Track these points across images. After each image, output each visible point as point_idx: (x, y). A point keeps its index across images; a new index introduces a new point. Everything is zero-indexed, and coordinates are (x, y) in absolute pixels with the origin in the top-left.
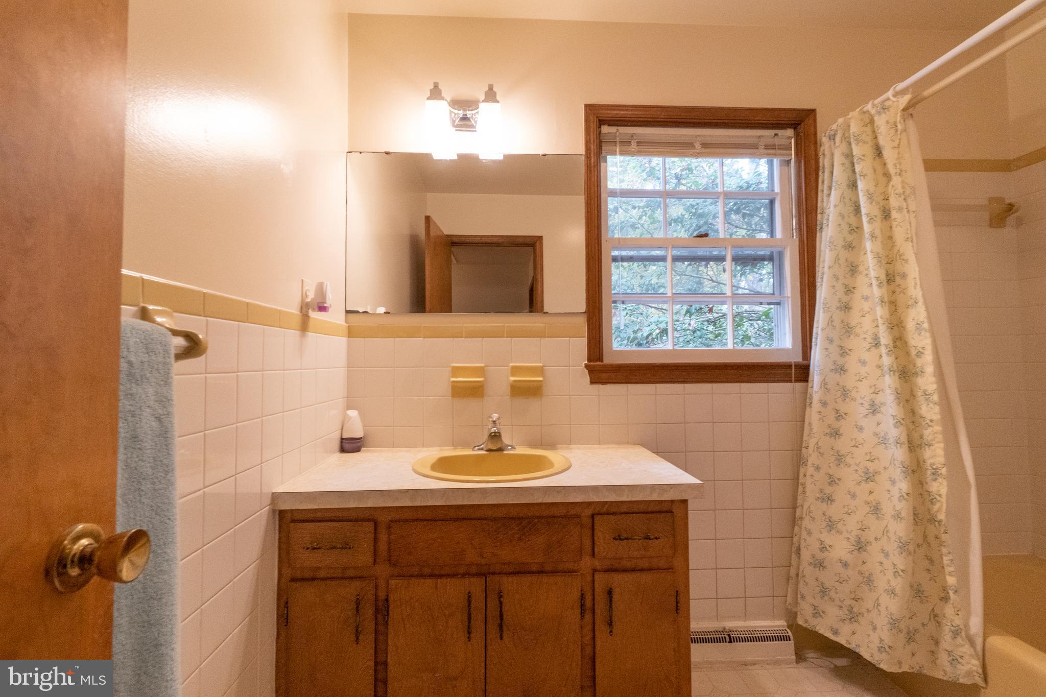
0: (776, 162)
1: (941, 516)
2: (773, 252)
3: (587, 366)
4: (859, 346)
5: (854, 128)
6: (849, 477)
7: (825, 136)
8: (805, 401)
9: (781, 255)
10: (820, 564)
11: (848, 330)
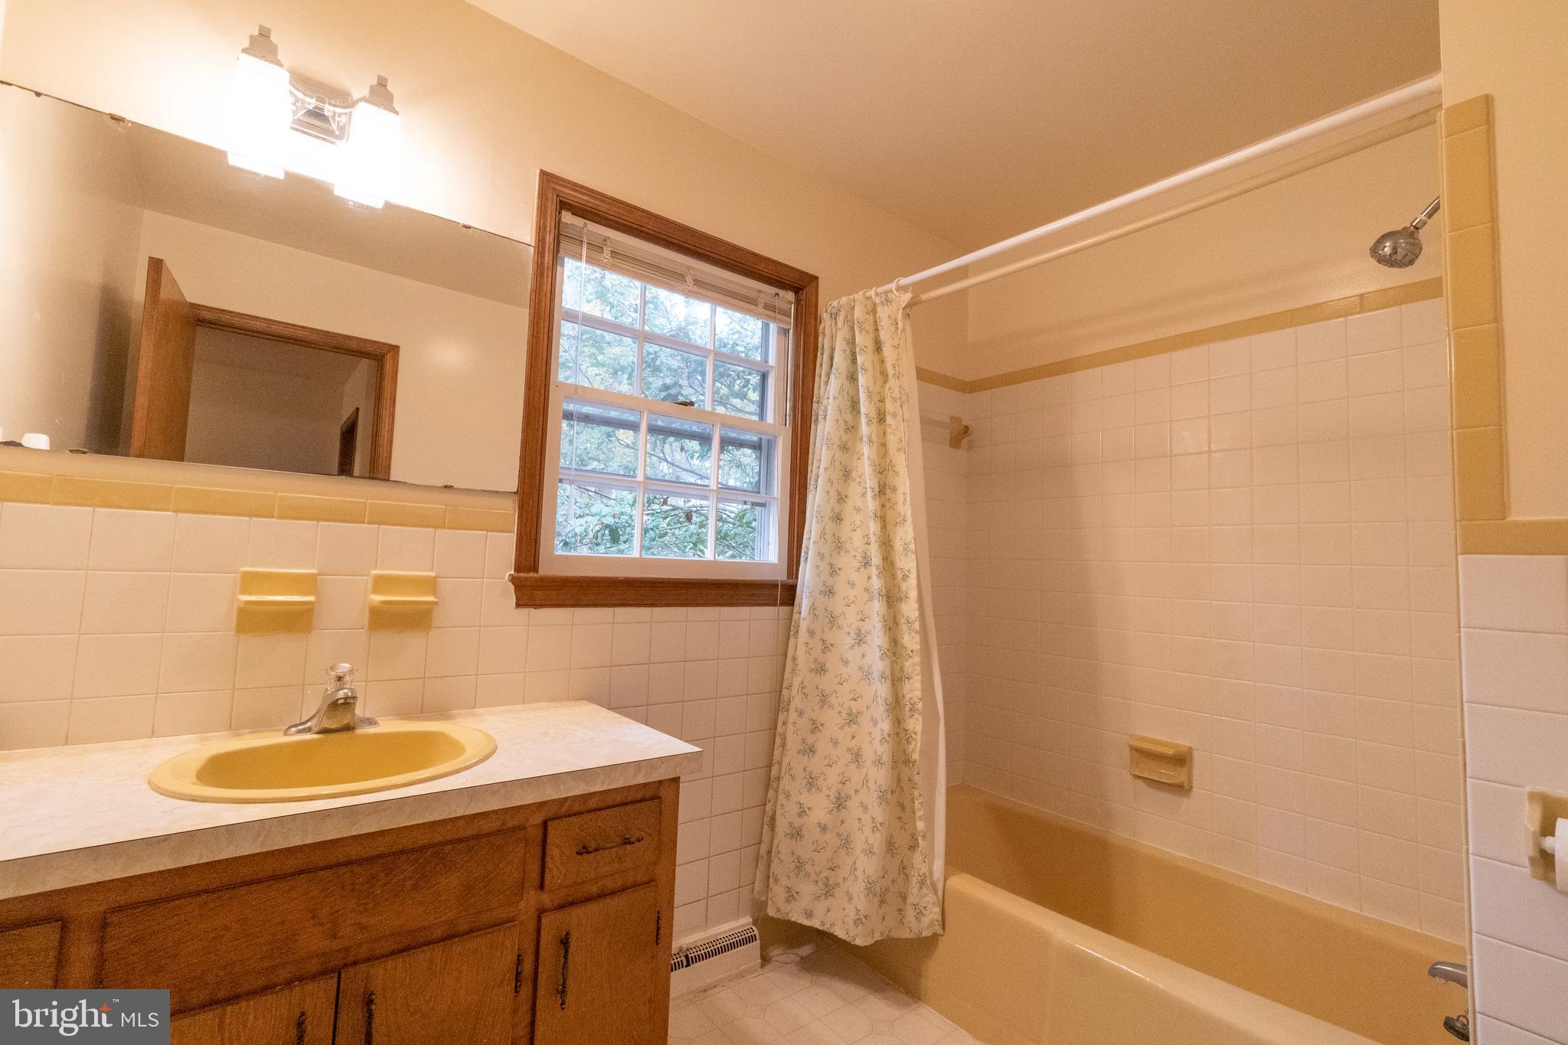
0: (773, 327)
1: (916, 756)
2: (761, 439)
3: (513, 579)
4: (849, 563)
5: (858, 313)
6: (832, 719)
7: (826, 312)
8: (789, 629)
9: (771, 444)
10: (796, 834)
11: (839, 545)
